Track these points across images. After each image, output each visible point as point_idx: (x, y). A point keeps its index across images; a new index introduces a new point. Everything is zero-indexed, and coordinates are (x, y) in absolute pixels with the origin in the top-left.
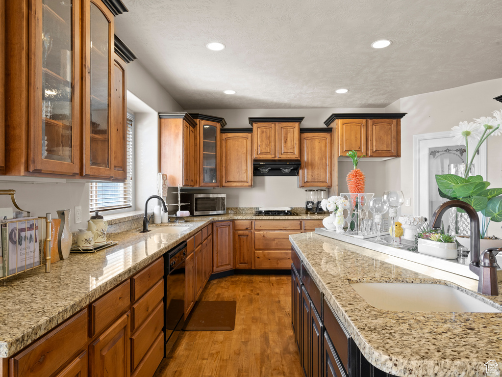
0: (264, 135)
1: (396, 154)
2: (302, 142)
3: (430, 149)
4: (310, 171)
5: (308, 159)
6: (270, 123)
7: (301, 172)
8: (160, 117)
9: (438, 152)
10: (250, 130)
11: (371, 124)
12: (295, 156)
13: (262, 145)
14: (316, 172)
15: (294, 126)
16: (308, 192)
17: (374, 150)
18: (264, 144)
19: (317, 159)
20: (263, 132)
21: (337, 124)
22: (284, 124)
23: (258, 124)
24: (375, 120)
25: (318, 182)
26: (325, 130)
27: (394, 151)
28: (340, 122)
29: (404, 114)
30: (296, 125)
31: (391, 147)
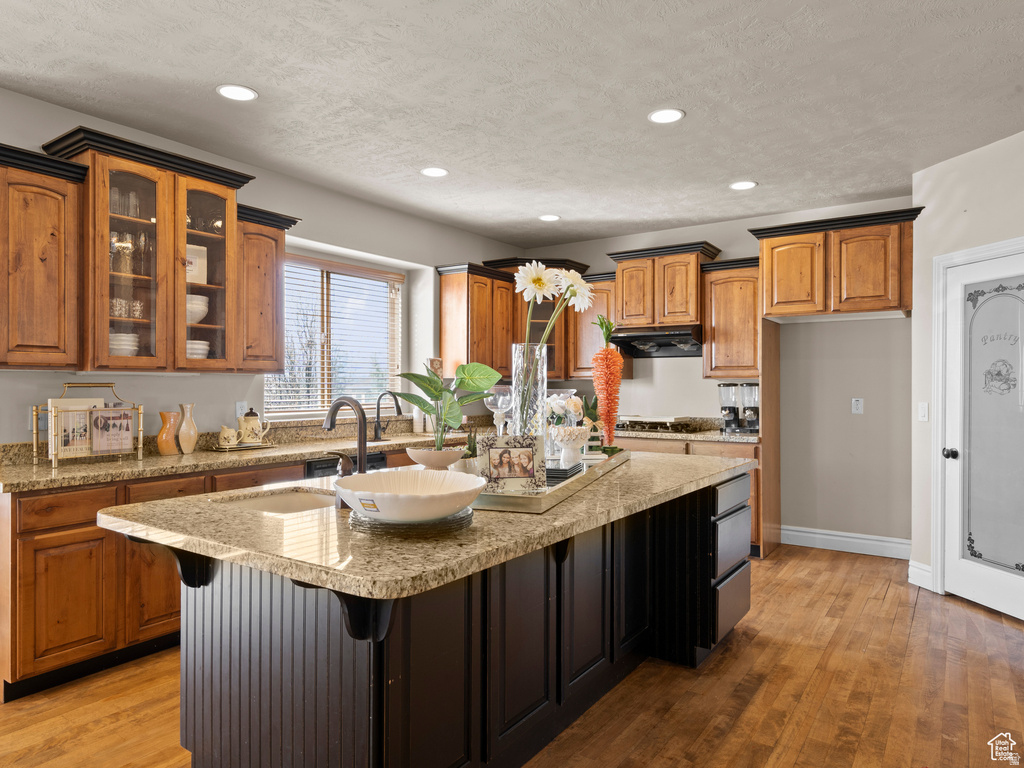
0: (634, 282)
1: (896, 304)
2: (708, 289)
3: (966, 287)
4: (722, 347)
5: (718, 322)
6: (645, 260)
7: (705, 347)
8: (440, 274)
9: (983, 293)
10: (612, 275)
11: (837, 241)
12: (690, 318)
13: (630, 301)
14: (735, 347)
15: (687, 260)
16: (723, 388)
17: (844, 296)
18: (633, 298)
19: (736, 320)
20: (631, 277)
21: (761, 250)
22: (669, 259)
23: (626, 264)
24: (848, 232)
25: (739, 367)
26: (753, 262)
27: (892, 296)
28: (767, 243)
29: (918, 210)
30: (692, 259)
31: (886, 289)
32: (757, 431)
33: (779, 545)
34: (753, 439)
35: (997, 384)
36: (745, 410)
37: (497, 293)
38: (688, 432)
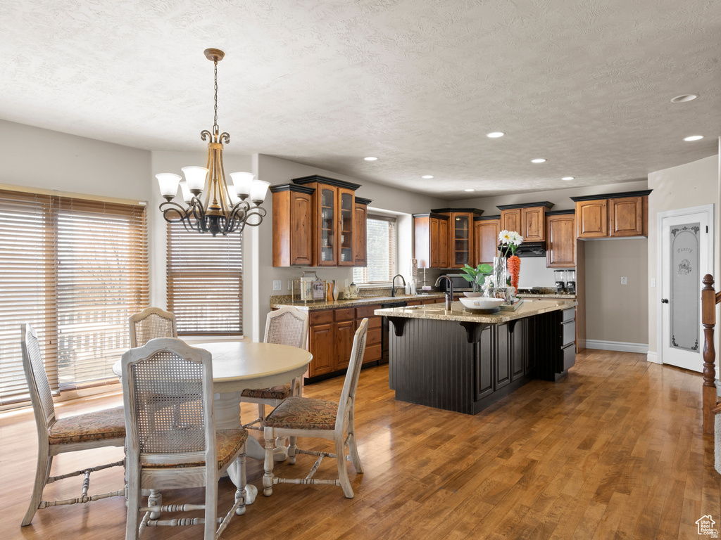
0: (510, 220)
1: (641, 233)
2: (549, 224)
3: (671, 227)
4: (556, 252)
5: (554, 241)
6: (516, 209)
7: (547, 252)
8: (414, 217)
9: (678, 230)
10: (498, 217)
11: (613, 204)
12: (540, 238)
14: (563, 253)
15: (538, 210)
16: (556, 272)
17: (616, 229)
18: (510, 228)
19: (563, 240)
20: (509, 218)
21: (576, 207)
22: (529, 209)
23: (506, 211)
24: (618, 200)
25: (565, 262)
26: (572, 211)
27: (639, 229)
28: (579, 204)
29: (651, 191)
30: (541, 209)
31: (636, 226)
32: (574, 293)
33: (585, 349)
34: (573, 296)
35: (684, 270)
36: (568, 283)
37: (441, 226)
38: (539, 293)
